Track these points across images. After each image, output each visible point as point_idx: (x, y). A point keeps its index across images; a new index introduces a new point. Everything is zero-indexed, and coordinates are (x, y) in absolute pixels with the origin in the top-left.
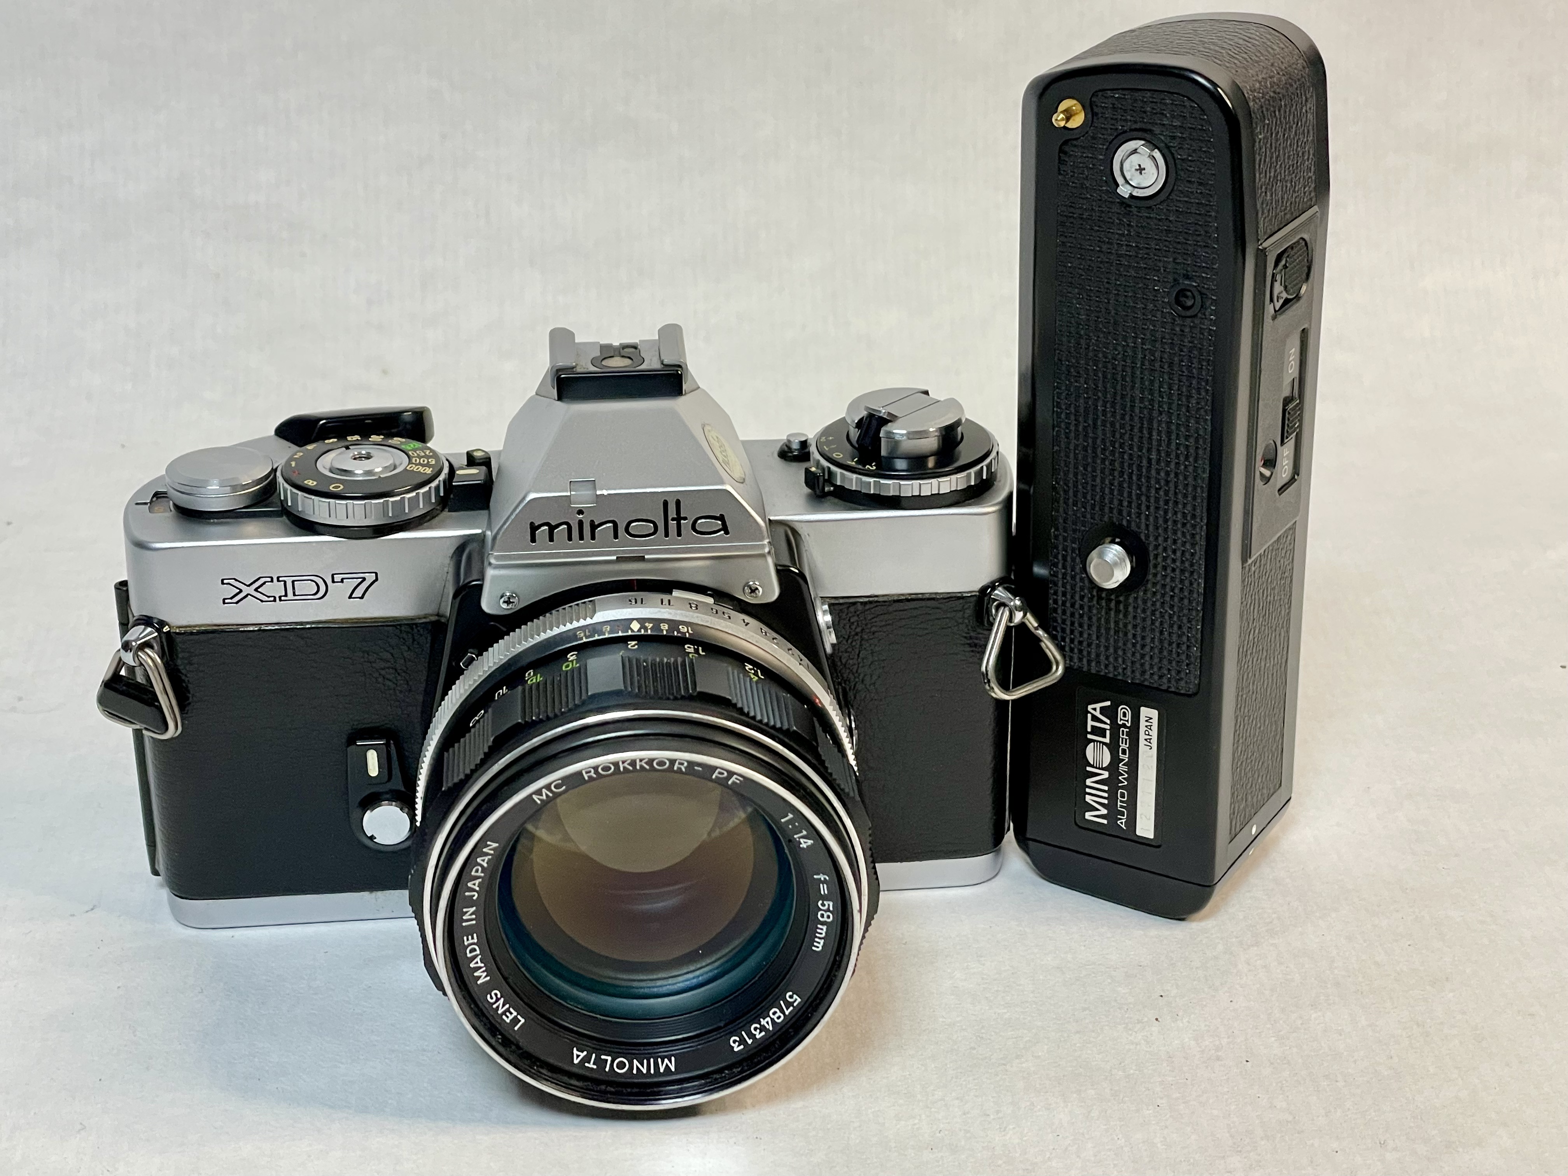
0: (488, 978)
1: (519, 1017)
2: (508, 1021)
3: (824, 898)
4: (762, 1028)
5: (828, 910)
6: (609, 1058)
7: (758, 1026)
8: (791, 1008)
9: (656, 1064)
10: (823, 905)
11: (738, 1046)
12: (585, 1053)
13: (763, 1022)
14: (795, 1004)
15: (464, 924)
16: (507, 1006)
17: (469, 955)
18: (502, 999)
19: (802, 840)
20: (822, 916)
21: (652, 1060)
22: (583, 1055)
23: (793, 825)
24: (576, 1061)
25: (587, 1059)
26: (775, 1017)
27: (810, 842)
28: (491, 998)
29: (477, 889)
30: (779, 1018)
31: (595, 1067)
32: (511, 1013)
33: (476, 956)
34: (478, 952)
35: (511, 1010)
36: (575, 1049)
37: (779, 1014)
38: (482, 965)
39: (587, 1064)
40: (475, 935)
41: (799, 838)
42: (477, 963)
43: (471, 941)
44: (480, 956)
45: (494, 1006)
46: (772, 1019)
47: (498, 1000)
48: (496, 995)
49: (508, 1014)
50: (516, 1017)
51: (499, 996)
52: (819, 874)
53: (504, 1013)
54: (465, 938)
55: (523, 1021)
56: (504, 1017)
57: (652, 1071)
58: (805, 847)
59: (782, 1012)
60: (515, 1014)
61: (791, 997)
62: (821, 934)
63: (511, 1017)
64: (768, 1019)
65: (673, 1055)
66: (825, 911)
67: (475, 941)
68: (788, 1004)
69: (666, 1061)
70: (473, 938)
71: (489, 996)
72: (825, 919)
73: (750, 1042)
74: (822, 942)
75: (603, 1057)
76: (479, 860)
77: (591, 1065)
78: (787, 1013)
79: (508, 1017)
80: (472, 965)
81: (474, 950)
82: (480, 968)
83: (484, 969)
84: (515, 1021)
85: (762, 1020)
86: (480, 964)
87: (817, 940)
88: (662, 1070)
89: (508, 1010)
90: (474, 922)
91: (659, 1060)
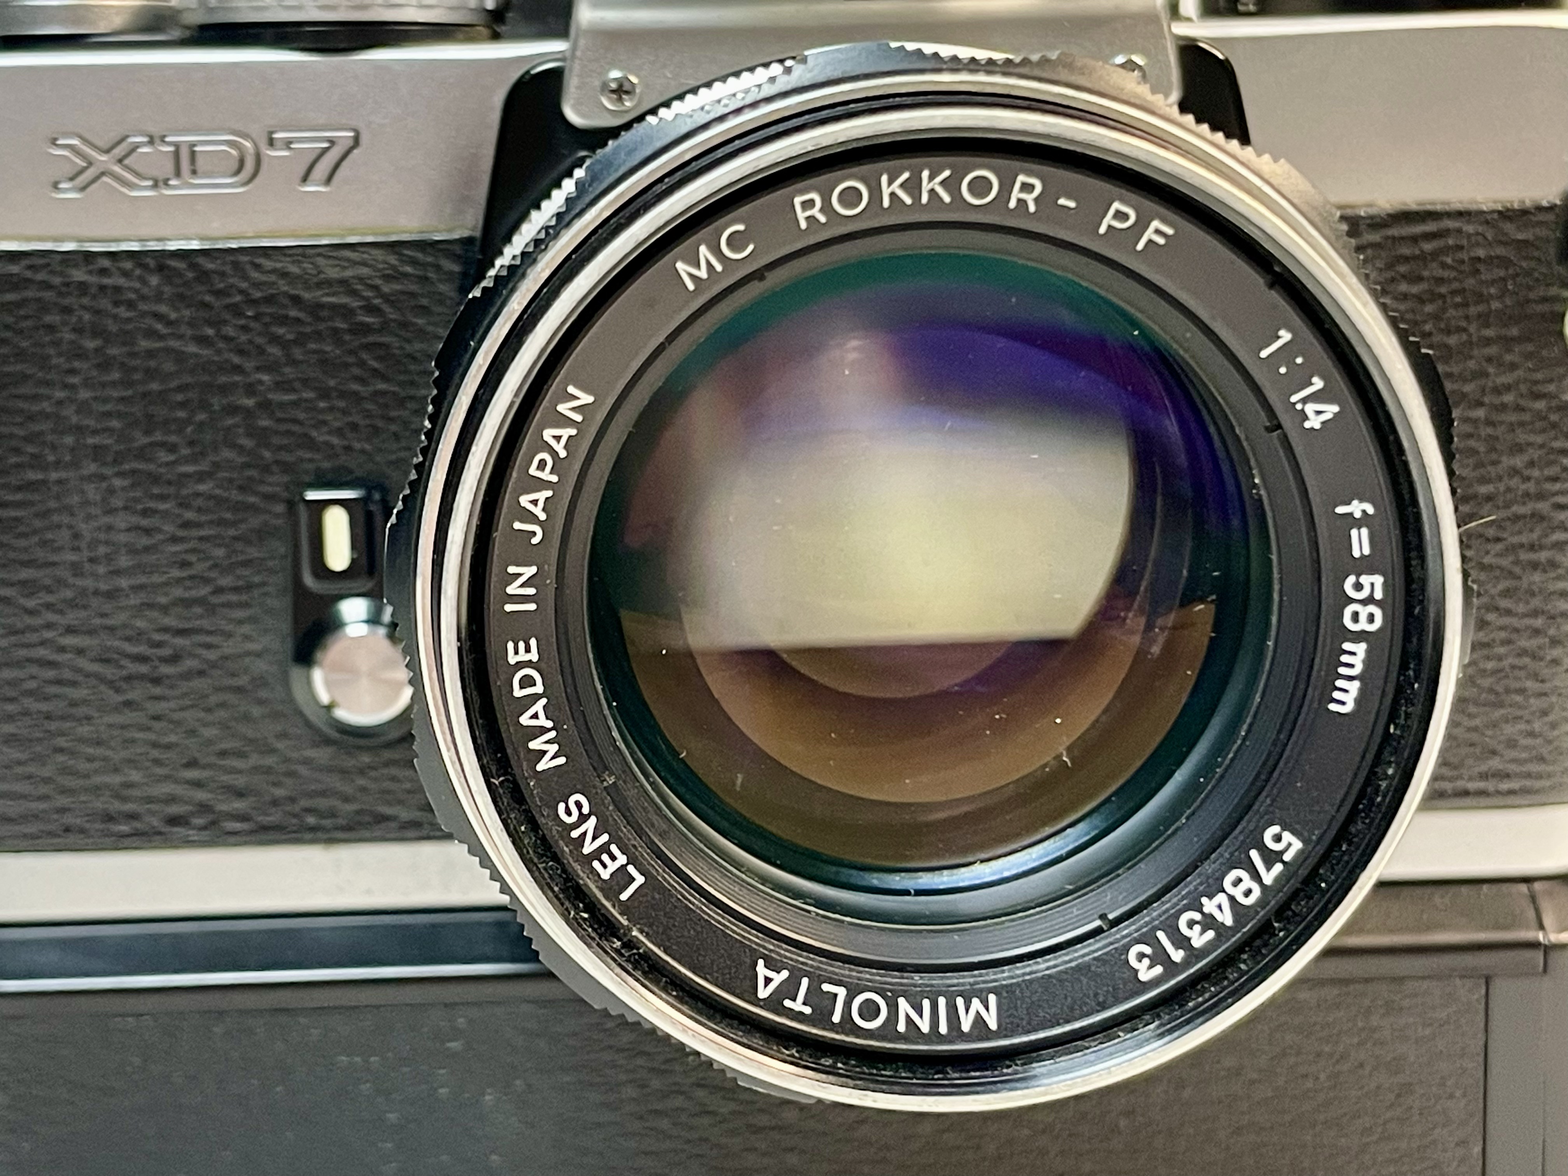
0: (562, 760)
1: (631, 869)
2: (605, 875)
3: (1365, 566)
4: (1209, 922)
5: (1370, 600)
6: (841, 992)
7: (1197, 916)
8: (1278, 868)
9: (952, 1009)
10: (1358, 587)
11: (1151, 967)
12: (785, 974)
13: (1209, 906)
14: (1287, 857)
15: (509, 608)
16: (605, 838)
17: (518, 693)
18: (593, 820)
19: (1310, 408)
20: (1355, 617)
21: (942, 1001)
22: (779, 978)
23: (1290, 364)
24: (763, 993)
25: (789, 989)
26: (1238, 893)
27: (1331, 410)
28: (569, 813)
29: (542, 516)
30: (1248, 893)
31: (807, 1010)
32: (613, 858)
33: (536, 697)
34: (539, 689)
35: (614, 848)
36: (761, 962)
37: (1248, 882)
38: (549, 724)
39: (787, 1003)
40: (533, 642)
41: (1304, 401)
42: (535, 716)
43: (523, 657)
44: (544, 701)
45: (575, 834)
46: (1232, 899)
47: (583, 818)
48: (579, 805)
49: (605, 857)
50: (623, 867)
51: (586, 810)
52: (1348, 503)
53: (596, 855)
54: (510, 645)
55: (640, 880)
56: (596, 864)
57: (943, 1029)
58: (1317, 426)
59: (1256, 876)
60: (622, 859)
61: (1278, 838)
62: (1351, 666)
63: (612, 867)
64: (1221, 898)
65: (990, 990)
66: (1364, 602)
67: (534, 656)
68: (1271, 857)
69: (976, 1003)
70: (528, 650)
71: (561, 807)
72: (1363, 625)
73: (1177, 956)
74: (1354, 687)
75: (826, 987)
76: (548, 434)
77: (797, 1006)
78: (1268, 878)
79: (605, 866)
80: (525, 720)
81: (527, 682)
82: (544, 730)
83: (552, 734)
84: (622, 878)
85: (1204, 900)
86: (543, 722)
87: (1339, 683)
88: (966, 1027)
89: (605, 848)
90: (532, 607)
91: (960, 1001)
